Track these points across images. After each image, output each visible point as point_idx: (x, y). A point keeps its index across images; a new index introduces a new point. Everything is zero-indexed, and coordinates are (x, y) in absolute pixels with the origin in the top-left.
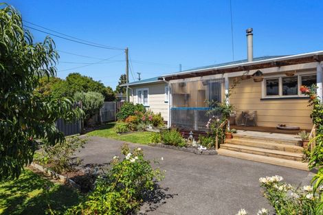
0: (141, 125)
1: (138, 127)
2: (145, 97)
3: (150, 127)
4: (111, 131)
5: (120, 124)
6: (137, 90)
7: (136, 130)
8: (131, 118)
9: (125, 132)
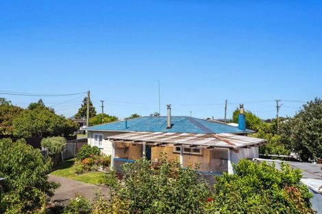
0: (95, 167)
1: (92, 168)
2: (101, 140)
3: (101, 168)
4: (71, 170)
5: (78, 165)
6: (94, 134)
7: (90, 170)
8: (87, 160)
9: (82, 172)
